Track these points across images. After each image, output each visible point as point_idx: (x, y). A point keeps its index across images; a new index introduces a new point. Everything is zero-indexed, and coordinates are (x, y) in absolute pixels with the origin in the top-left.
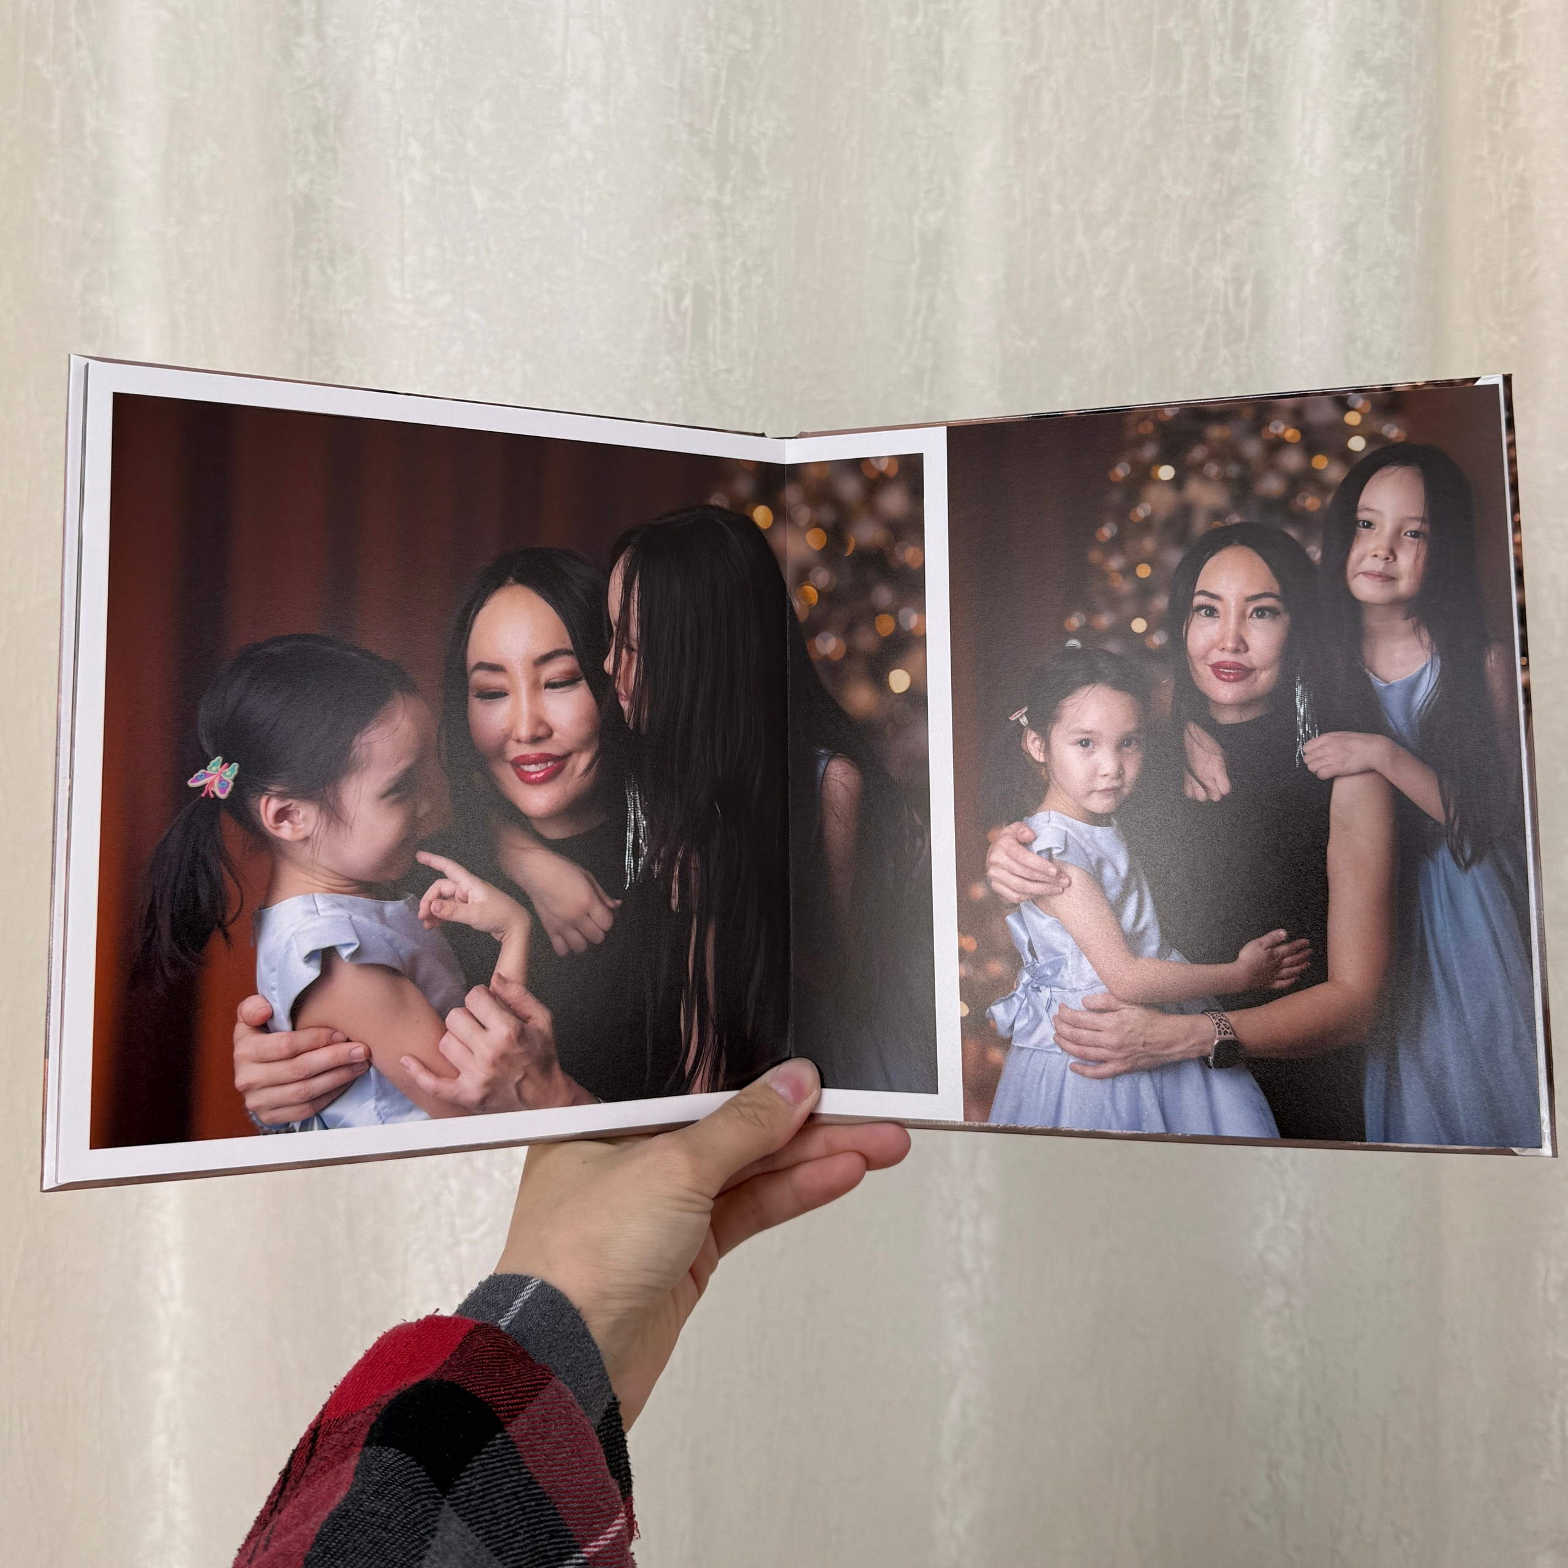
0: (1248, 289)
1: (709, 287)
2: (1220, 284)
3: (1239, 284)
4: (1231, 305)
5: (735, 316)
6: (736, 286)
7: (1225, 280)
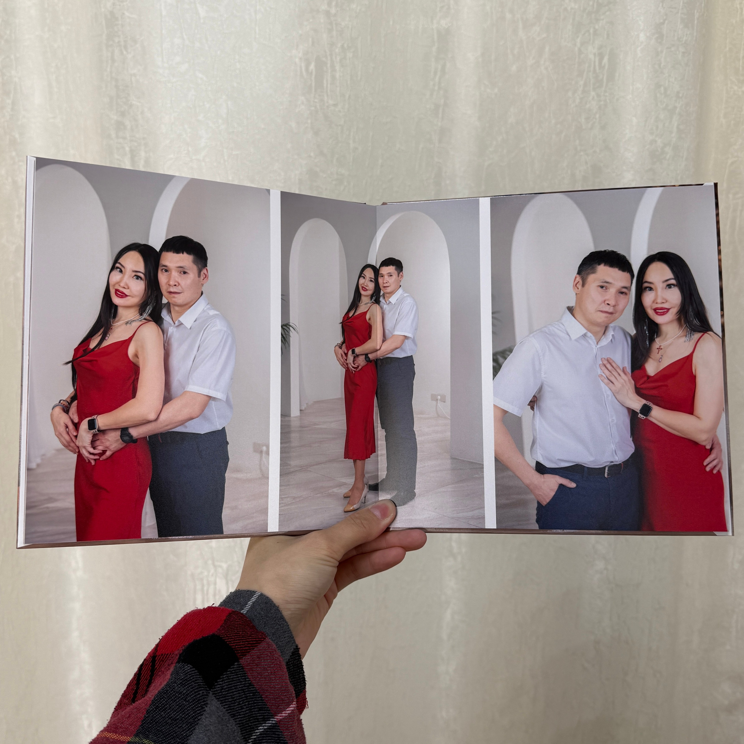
0: (606, 60)
1: (324, 59)
2: (591, 56)
3: (601, 56)
4: (597, 68)
5: (338, 75)
6: (338, 59)
7: (595, 54)
